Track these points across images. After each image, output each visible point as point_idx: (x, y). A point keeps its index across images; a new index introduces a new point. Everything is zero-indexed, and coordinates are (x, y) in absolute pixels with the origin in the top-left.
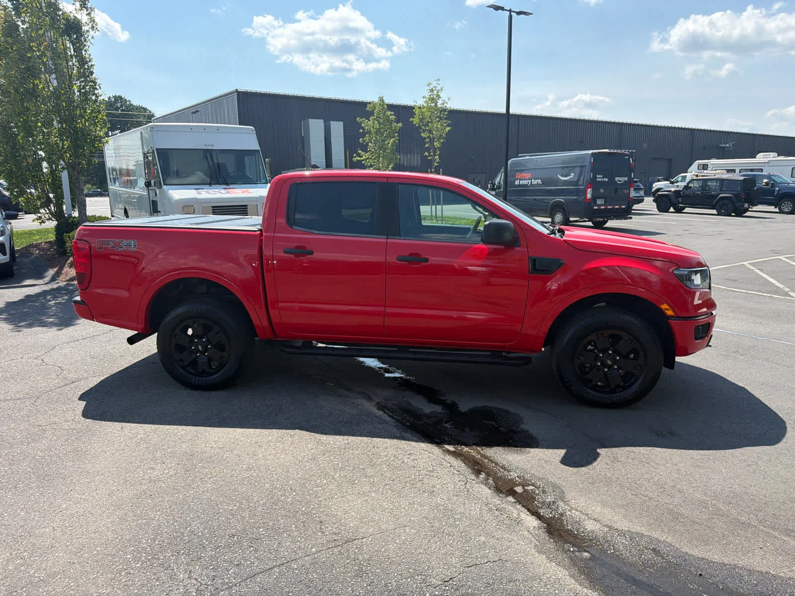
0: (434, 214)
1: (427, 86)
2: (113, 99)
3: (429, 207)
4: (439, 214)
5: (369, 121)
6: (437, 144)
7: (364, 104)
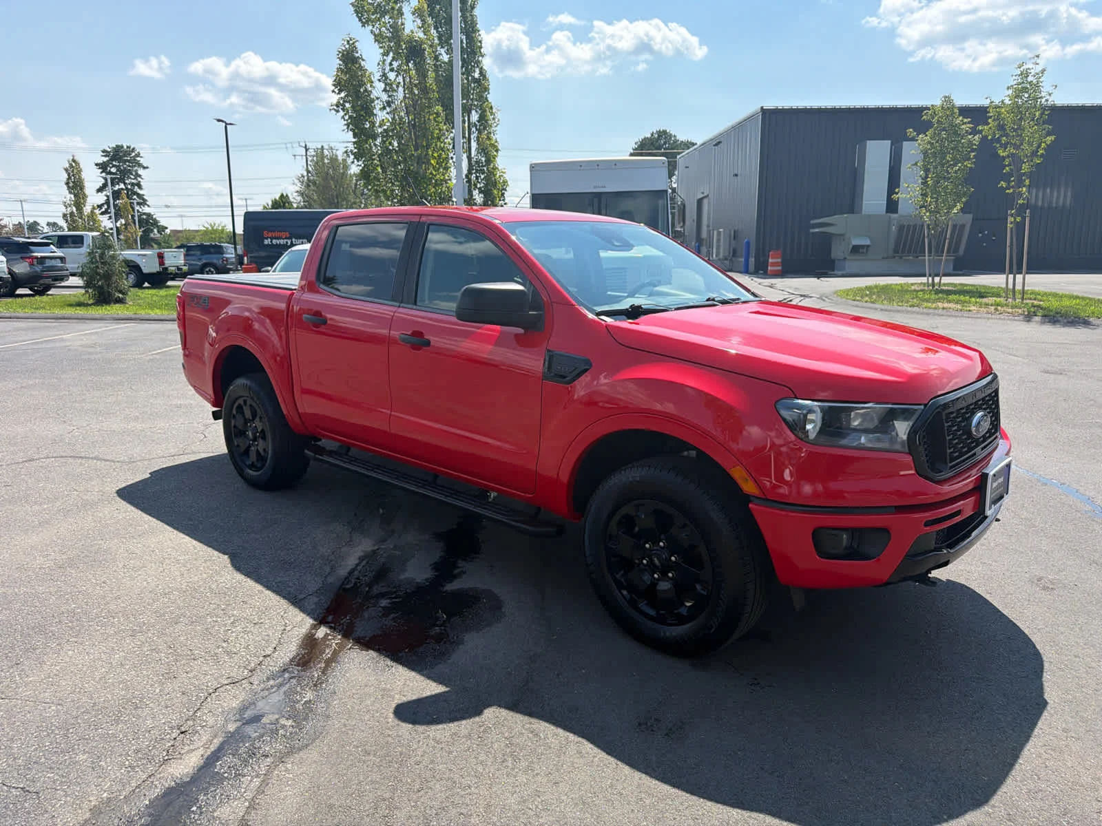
0: (1011, 286)
1: (1016, 68)
2: (656, 136)
3: (1005, 276)
4: (1019, 287)
5: (926, 136)
6: (1025, 168)
7: (919, 111)
